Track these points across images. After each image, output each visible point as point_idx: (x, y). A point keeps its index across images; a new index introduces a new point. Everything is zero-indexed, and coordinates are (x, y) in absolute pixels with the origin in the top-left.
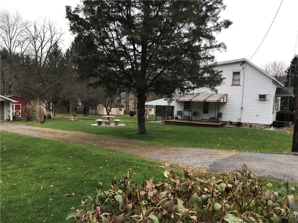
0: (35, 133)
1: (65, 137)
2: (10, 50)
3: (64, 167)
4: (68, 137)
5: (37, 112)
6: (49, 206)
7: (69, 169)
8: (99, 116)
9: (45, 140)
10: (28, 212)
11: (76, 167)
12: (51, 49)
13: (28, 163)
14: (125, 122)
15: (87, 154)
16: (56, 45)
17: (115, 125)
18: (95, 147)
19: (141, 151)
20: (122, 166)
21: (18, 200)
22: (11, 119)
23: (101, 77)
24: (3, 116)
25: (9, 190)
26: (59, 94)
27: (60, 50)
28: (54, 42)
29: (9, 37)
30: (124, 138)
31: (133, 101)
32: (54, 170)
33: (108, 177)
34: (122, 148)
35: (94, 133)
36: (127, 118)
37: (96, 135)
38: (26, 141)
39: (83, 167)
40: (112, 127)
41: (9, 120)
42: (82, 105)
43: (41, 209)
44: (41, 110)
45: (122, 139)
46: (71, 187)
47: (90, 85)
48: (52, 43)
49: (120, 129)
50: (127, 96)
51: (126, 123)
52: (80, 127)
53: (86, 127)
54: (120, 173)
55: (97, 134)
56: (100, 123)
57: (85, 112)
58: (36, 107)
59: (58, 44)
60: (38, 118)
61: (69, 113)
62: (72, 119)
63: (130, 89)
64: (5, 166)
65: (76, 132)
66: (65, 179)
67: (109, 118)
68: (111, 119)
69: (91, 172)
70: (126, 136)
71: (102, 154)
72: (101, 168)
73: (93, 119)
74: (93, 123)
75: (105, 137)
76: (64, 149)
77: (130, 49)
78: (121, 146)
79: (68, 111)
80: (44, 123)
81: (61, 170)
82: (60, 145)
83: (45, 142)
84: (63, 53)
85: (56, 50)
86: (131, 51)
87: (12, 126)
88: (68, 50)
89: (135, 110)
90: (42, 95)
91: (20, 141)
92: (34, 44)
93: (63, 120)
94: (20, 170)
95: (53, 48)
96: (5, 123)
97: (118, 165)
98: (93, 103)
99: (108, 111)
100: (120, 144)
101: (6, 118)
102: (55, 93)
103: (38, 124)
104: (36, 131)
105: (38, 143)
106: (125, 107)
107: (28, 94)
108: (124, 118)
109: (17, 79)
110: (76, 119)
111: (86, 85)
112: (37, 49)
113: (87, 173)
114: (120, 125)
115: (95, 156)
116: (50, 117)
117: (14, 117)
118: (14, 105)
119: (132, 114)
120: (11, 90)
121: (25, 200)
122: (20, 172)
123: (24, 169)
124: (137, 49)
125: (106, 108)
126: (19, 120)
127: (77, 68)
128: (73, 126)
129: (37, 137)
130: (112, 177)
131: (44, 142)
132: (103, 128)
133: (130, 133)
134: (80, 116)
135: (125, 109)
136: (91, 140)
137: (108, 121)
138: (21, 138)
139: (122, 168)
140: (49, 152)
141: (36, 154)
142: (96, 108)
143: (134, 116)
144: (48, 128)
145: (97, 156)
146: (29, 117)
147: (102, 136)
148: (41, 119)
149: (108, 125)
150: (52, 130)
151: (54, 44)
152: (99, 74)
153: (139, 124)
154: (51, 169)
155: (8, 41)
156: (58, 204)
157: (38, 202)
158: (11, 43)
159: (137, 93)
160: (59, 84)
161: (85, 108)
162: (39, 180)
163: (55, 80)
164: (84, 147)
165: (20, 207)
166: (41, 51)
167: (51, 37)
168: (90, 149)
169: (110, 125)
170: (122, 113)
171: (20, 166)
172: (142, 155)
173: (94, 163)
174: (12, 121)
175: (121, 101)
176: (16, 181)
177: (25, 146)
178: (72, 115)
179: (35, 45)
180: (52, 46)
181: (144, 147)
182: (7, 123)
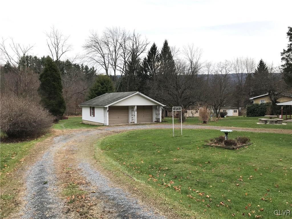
22: (161, 121)
24: (152, 119)
41: (157, 121)
88: (145, 59)
103: (202, 124)
110: (215, 120)
126: (165, 121)
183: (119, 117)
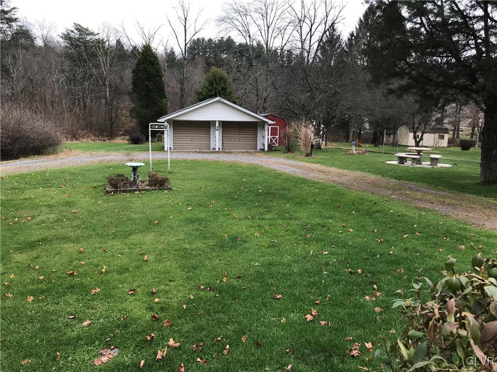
0: (298, 170)
1: (343, 180)
2: (267, 44)
3: (344, 226)
4: (348, 181)
5: (301, 139)
6: (323, 281)
7: (351, 230)
8: (400, 148)
9: (312, 183)
10: (294, 284)
11: (361, 229)
12: (325, 36)
13: (291, 214)
14: (451, 161)
15: (380, 211)
16: (333, 27)
17: (430, 165)
18: (394, 200)
19: (486, 218)
20: (445, 238)
21: (281, 264)
22: (266, 149)
23: (411, 77)
24: (256, 144)
25: (268, 247)
26: (336, 110)
27: (339, 36)
28: (329, 23)
29: (266, 24)
30: (450, 190)
31: (471, 120)
32: (329, 229)
33: (418, 254)
34: (445, 207)
35: (391, 176)
36: (454, 153)
37: (395, 180)
38: (286, 182)
39: (373, 231)
40: (424, 168)
41: (263, 150)
42: (372, 127)
43: (312, 283)
44: (306, 136)
45: (446, 192)
46: (356, 259)
47: (391, 91)
48: (327, 25)
49: (442, 173)
50: (458, 111)
51: (453, 163)
52: (368, 165)
53: (377, 166)
54: (441, 250)
55: (397, 179)
56: (402, 160)
57: (376, 140)
58: (300, 131)
59: (336, 26)
60: (302, 148)
61: (347, 141)
62: (354, 152)
63: (469, 97)
64: (262, 214)
65: (361, 173)
66: (345, 245)
67: (419, 152)
68: (423, 153)
69: (388, 241)
70: (452, 187)
71: (407, 213)
72: (405, 236)
73: (389, 152)
74: (391, 159)
75: (412, 184)
76: (341, 198)
77: (474, 17)
78: (443, 203)
79: (347, 139)
80: (311, 155)
81: (339, 230)
82: (336, 192)
83: (313, 185)
84: (344, 39)
85: (332, 35)
86: (478, 21)
87: (268, 159)
88: (352, 35)
89: (472, 137)
90: (309, 112)
91: (279, 181)
92: (299, 31)
93: (339, 152)
94: (281, 222)
95: (328, 33)
96: (259, 154)
97: (437, 236)
98: (390, 124)
99: (418, 140)
100: (442, 200)
101: (259, 147)
102: (328, 108)
103: (303, 157)
104: (300, 167)
105: (304, 186)
106: (452, 132)
107: (289, 111)
108: (448, 154)
109: (275, 87)
110: (360, 152)
111: (383, 93)
112: (304, 37)
113: (381, 241)
114: (439, 165)
115: (395, 216)
116: (319, 147)
117: (269, 146)
118: (270, 127)
119: (466, 146)
120: (267, 105)
121: (290, 265)
122: (280, 224)
123: (286, 222)
124: (491, 15)
125: (415, 133)
126: (275, 150)
127: (365, 64)
128: (356, 163)
129: (301, 177)
130: (426, 254)
131: (311, 185)
132: (407, 170)
133: (462, 182)
134: (368, 147)
135: (451, 136)
136: (387, 188)
137: (419, 157)
138: (279, 177)
139: (445, 243)
140: (320, 200)
141: (301, 202)
142: (395, 134)
143: (470, 150)
144: (317, 165)
145: (399, 216)
146: (289, 145)
147: (406, 182)
148: (307, 149)
149: (417, 164)
150: (323, 168)
151: (330, 27)
152: (407, 71)
153: (482, 165)
154: (323, 227)
155: (265, 31)
156: (337, 282)
157: (307, 273)
158: (268, 33)
159: (485, 103)
160: (336, 92)
161: (375, 133)
162: (307, 241)
163: (330, 87)
164: (374, 198)
165: (284, 274)
166: (309, 40)
167: (325, 14)
168: (385, 203)
169: (421, 164)
170: (444, 143)
171: (281, 216)
172: (488, 225)
173: (393, 227)
174: (266, 151)
175: (443, 121)
176: (277, 237)
177: (285, 189)
178: (354, 144)
179: (301, 31)
180: (326, 29)
181: (493, 211)
182: (261, 154)
183: (192, 139)
